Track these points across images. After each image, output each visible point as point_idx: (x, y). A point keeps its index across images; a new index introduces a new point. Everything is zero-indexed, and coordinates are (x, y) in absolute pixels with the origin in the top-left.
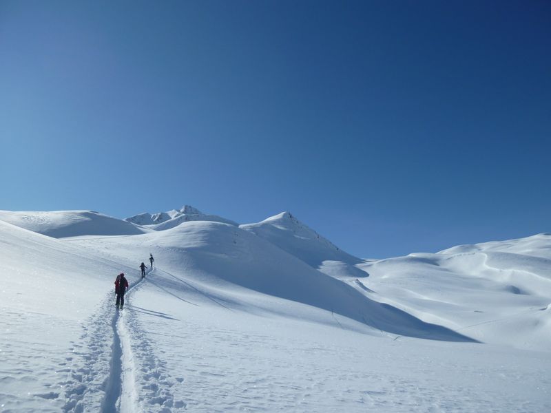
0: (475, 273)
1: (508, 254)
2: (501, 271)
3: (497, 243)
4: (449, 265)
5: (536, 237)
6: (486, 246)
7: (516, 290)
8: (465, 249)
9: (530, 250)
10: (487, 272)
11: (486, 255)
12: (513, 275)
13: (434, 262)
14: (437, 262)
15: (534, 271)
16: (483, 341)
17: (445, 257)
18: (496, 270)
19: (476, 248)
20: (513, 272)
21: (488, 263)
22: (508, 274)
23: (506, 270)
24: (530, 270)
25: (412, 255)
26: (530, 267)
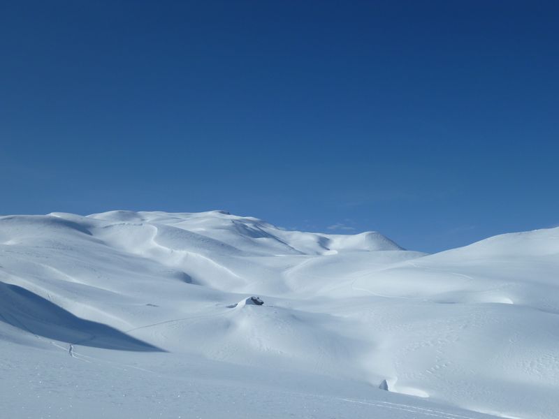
0: (138, 251)
1: (182, 231)
2: (172, 252)
3: (164, 214)
4: (105, 236)
5: (210, 213)
6: (150, 217)
7: (187, 278)
8: (124, 217)
9: (203, 229)
10: (155, 252)
11: (156, 229)
12: (186, 258)
13: (85, 229)
14: (89, 230)
15: (211, 257)
16: (165, 348)
17: (102, 224)
18: (166, 249)
19: (139, 216)
20: (187, 254)
21: (156, 239)
22: (179, 257)
23: (178, 252)
24: (206, 255)
25: (53, 215)
26: (207, 251)
